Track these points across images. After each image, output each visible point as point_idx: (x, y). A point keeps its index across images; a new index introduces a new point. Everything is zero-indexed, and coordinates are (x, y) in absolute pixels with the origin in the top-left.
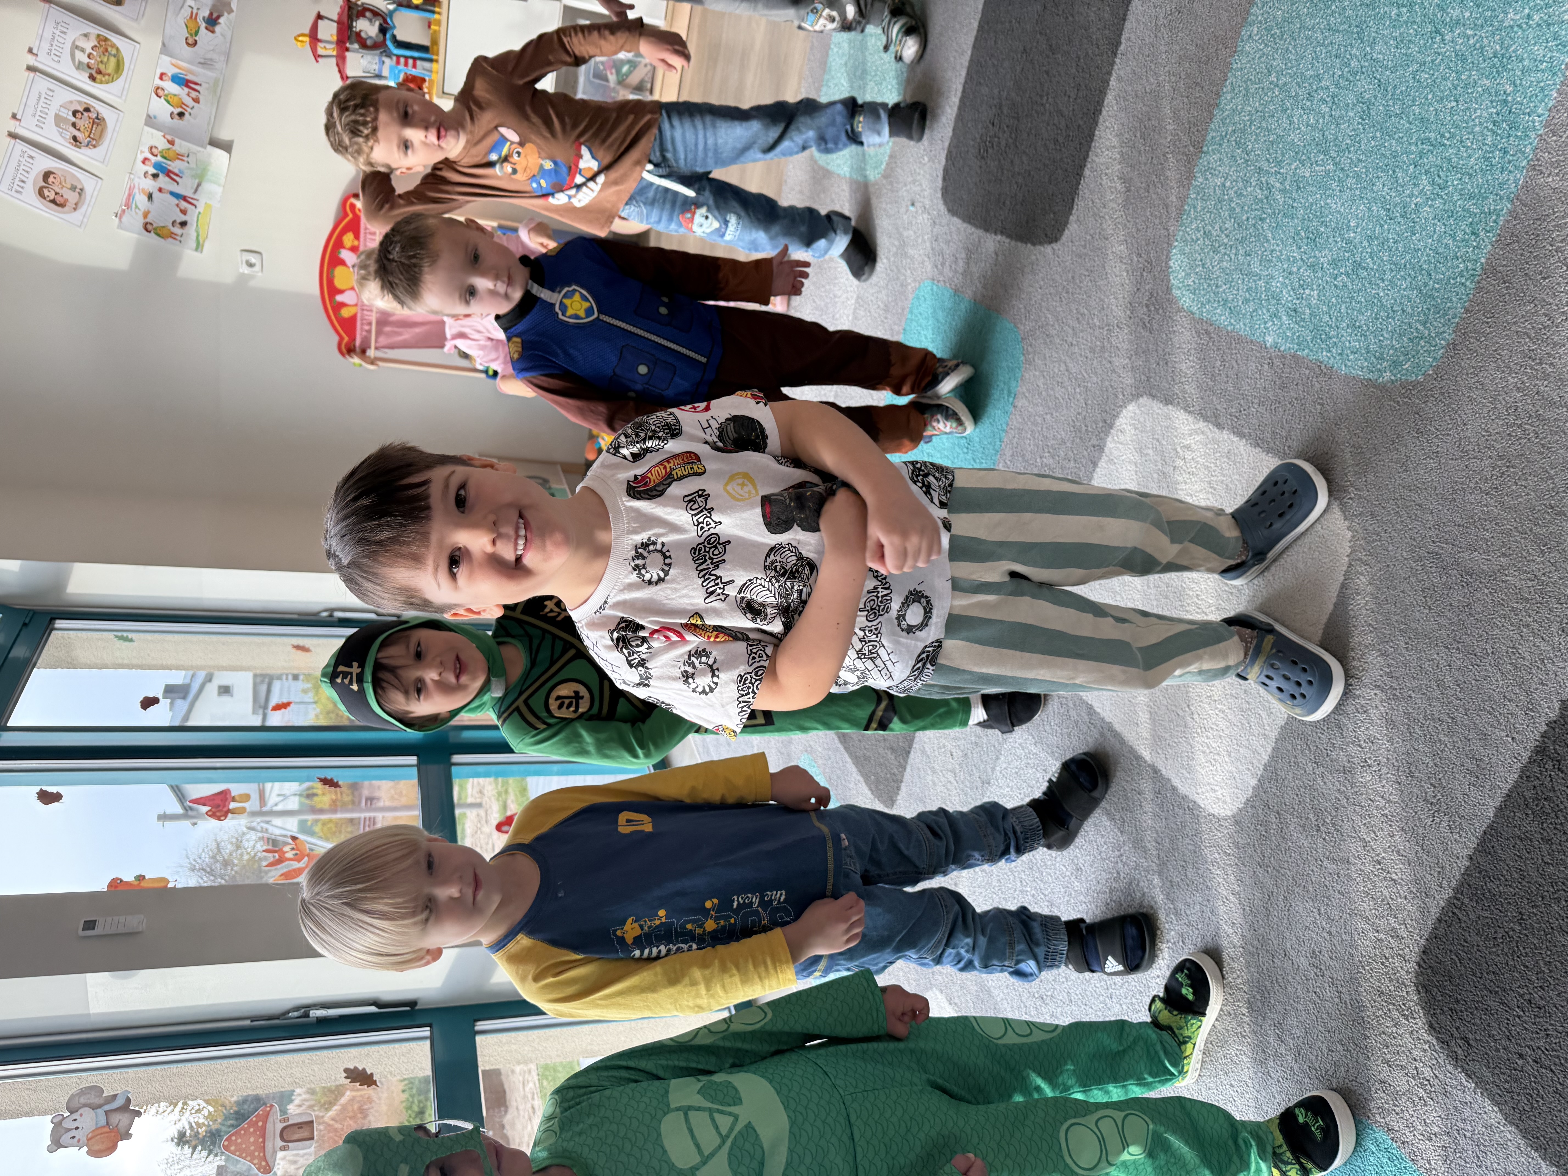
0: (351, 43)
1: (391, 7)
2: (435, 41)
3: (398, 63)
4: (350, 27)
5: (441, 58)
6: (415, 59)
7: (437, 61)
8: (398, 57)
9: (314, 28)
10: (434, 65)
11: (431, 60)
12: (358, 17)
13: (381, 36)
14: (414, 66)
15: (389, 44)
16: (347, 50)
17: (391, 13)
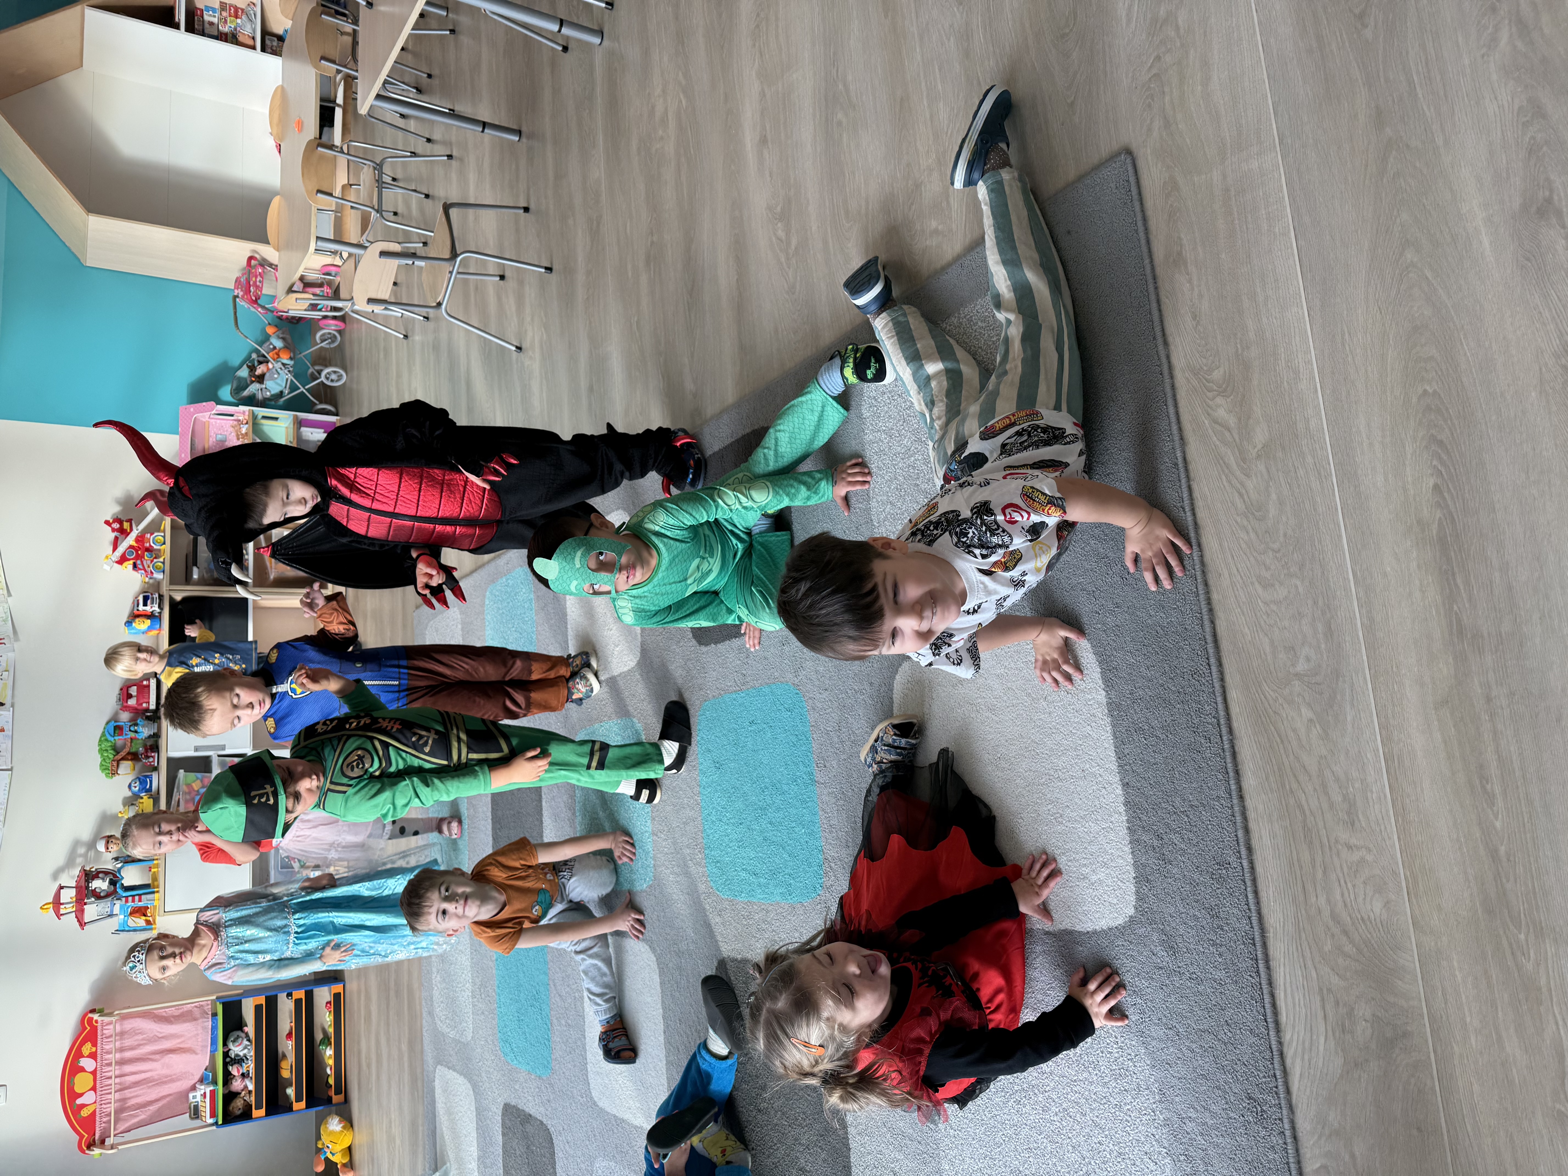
0: (88, 898)
1: (119, 866)
2: (155, 878)
3: (127, 901)
4: (87, 887)
5: (161, 889)
6: (140, 895)
7: (158, 892)
8: (127, 897)
9: (57, 896)
10: (156, 895)
11: (153, 893)
12: (93, 879)
13: (112, 888)
14: (140, 900)
15: (119, 890)
16: (85, 904)
17: (119, 870)
